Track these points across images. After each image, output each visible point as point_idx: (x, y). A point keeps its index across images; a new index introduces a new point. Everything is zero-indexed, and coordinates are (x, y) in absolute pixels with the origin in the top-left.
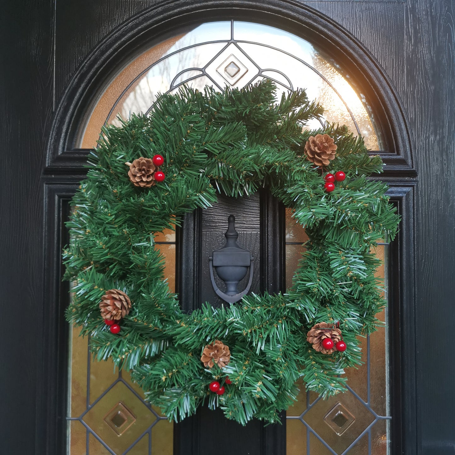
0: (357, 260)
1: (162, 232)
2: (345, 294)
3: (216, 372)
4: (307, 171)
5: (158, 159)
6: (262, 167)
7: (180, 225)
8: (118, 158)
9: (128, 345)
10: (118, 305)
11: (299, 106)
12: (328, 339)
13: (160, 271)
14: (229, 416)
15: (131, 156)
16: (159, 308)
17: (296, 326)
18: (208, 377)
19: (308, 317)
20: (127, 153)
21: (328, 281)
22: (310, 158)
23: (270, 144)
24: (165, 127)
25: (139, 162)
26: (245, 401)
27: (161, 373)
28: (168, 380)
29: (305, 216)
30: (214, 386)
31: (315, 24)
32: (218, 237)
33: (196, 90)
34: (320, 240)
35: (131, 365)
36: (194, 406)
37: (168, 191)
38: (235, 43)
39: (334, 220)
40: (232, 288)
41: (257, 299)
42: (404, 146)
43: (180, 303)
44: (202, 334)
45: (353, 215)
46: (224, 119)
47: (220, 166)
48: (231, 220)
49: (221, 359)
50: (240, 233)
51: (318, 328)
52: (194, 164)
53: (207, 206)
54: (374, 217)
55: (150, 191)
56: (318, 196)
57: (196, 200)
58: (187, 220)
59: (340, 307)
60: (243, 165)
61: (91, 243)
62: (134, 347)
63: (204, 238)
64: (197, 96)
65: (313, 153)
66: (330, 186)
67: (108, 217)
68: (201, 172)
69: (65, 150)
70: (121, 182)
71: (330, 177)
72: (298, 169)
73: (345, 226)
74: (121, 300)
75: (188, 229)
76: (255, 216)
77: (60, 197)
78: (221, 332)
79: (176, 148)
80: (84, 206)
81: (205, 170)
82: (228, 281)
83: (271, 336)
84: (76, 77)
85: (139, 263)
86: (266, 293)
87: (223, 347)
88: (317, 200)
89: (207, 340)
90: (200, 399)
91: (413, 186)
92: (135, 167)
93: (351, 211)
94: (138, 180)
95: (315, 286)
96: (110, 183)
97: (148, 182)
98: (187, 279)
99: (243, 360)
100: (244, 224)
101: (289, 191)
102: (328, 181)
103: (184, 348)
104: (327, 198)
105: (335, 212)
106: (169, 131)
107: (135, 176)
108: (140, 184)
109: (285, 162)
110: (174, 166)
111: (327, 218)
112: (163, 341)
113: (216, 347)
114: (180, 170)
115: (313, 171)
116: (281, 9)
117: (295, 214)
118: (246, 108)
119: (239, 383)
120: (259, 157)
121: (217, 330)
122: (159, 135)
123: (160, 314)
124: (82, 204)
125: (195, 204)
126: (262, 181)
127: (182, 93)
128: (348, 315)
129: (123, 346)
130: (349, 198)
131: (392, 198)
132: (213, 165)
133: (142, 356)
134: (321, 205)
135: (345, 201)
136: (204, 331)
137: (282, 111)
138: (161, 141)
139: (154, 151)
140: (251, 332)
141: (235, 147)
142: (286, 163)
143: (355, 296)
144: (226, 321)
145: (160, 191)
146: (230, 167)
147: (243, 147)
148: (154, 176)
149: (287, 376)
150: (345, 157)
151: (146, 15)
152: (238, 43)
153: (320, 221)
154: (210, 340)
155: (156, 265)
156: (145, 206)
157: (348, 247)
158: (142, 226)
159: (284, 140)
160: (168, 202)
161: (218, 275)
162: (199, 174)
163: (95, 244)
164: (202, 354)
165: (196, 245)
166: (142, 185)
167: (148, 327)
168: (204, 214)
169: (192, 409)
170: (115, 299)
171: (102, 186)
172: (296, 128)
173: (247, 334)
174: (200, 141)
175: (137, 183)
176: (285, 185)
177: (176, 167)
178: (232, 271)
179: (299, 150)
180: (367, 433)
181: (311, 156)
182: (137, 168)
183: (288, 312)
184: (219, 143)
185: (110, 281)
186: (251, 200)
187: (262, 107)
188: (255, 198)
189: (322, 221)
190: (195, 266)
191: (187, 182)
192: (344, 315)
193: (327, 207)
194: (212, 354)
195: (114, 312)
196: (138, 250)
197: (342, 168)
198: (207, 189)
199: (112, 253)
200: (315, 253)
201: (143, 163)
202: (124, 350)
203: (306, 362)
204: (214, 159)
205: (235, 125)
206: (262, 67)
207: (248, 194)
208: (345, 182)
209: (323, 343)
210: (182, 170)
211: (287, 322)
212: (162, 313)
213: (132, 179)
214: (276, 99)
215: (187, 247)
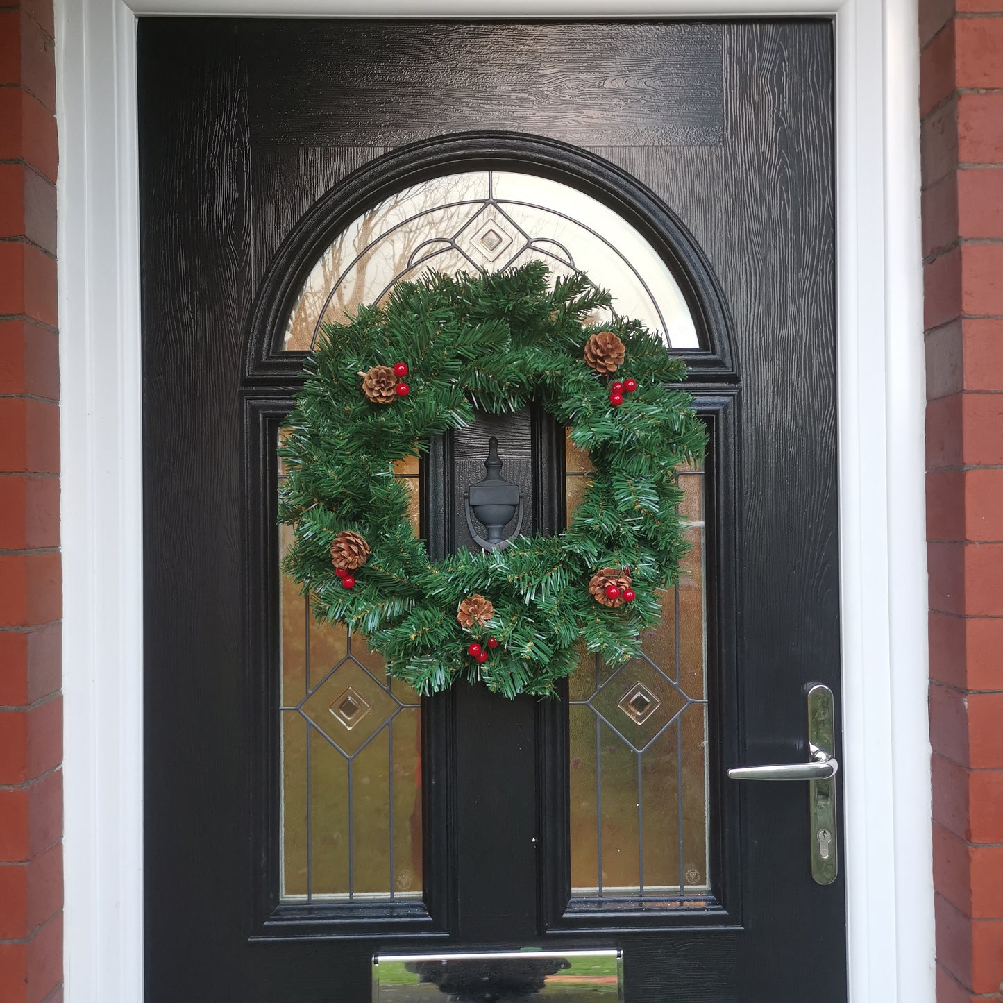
0: (647, 490)
1: (403, 460)
2: (636, 533)
3: (476, 631)
4: (584, 382)
5: (400, 368)
6: (530, 377)
7: (427, 451)
8: (349, 367)
9: (365, 603)
10: (355, 549)
11: (580, 293)
12: (612, 587)
13: (404, 508)
14: (493, 687)
15: (363, 363)
16: (404, 554)
17: (575, 573)
18: (467, 638)
19: (590, 562)
20: (359, 360)
21: (614, 518)
22: (591, 363)
23: (541, 344)
24: (406, 325)
25: (376, 373)
26: (513, 670)
27: (408, 631)
28: (419, 638)
29: (583, 437)
30: (475, 648)
31: (601, 179)
32: (475, 467)
33: (445, 274)
34: (606, 467)
35: (369, 627)
36: (449, 678)
37: (413, 407)
38: (495, 203)
39: (621, 441)
40: (495, 534)
41: (526, 543)
42: (721, 342)
43: (428, 552)
44: (458, 585)
45: (643, 434)
46: (482, 314)
47: (477, 374)
48: (493, 444)
49: (482, 617)
50: (505, 461)
51: (601, 575)
52: (444, 373)
53: (461, 426)
54: (677, 437)
55: (391, 409)
56: (602, 411)
57: (447, 418)
58: (435, 445)
59: (631, 550)
60: (507, 374)
61: (321, 473)
62: (372, 606)
63: (457, 469)
64: (445, 281)
65: (595, 357)
66: (616, 398)
67: (339, 442)
68: (453, 383)
69: (270, 355)
70: (352, 397)
71: (618, 387)
72: (574, 378)
73: (633, 448)
74: (357, 545)
75: (436, 457)
76: (525, 438)
77: (265, 416)
78: (482, 583)
79: (422, 352)
80: (303, 428)
81: (457, 379)
82: (489, 524)
83: (543, 585)
84: (283, 255)
85: (382, 497)
86: (538, 534)
87: (484, 602)
88: (600, 416)
89: (465, 592)
90: (456, 672)
91: (733, 395)
92: (371, 378)
93: (641, 430)
94: (376, 395)
95: (596, 522)
96: (334, 397)
97: (387, 397)
98: (436, 522)
99: (509, 615)
100: (511, 448)
101: (564, 406)
102: (614, 392)
103: (436, 601)
104: (613, 414)
105: (622, 431)
106: (411, 330)
107: (372, 390)
108: (378, 399)
109: (558, 370)
110: (418, 375)
111: (611, 439)
112: (408, 599)
113: (476, 602)
114: (426, 380)
115: (594, 380)
116: (555, 160)
117: (572, 434)
118: (508, 301)
119: (505, 640)
120: (525, 364)
121: (477, 580)
122: (399, 337)
123: (404, 561)
124: (300, 425)
125: (447, 423)
126: (532, 394)
127: (426, 279)
128: (641, 560)
129: (359, 604)
130: (640, 413)
131: (699, 412)
132: (468, 374)
133: (382, 617)
134: (604, 423)
135: (634, 416)
136: (461, 580)
137: (557, 300)
138: (402, 344)
139: (394, 356)
140: (518, 579)
141: (496, 351)
142: (559, 372)
143: (650, 537)
144: (487, 568)
145: (403, 408)
146: (490, 376)
147: (506, 350)
148: (395, 389)
149: (563, 632)
150: (640, 360)
151: (374, 170)
152: (500, 205)
153: (601, 442)
154: (469, 592)
155: (401, 500)
156: (387, 427)
157: (637, 474)
158: (380, 454)
159: (558, 340)
160: (413, 421)
161: (476, 517)
162: (451, 385)
163: (325, 475)
164: (458, 611)
165: (446, 477)
166: (381, 400)
167: (390, 577)
168: (456, 436)
169: (447, 682)
170: (350, 542)
171: (324, 401)
172: (573, 324)
173: (513, 580)
174: (452, 344)
175: (374, 398)
176: (559, 398)
177: (422, 376)
178: (495, 512)
179: (577, 353)
180: (676, 720)
181: (592, 361)
182: (374, 380)
183: (565, 558)
184: (476, 346)
185: (340, 523)
186: (520, 416)
187: (528, 300)
188: (524, 415)
189: (605, 443)
190: (447, 505)
191: (437, 396)
192: (636, 561)
193: (612, 425)
194: (470, 609)
195: (350, 558)
196: (379, 481)
197: (634, 374)
198: (462, 404)
199: (346, 487)
200: (600, 484)
201: (382, 373)
202: (360, 609)
203: (589, 618)
204: (469, 366)
205: (495, 324)
206: (532, 236)
207: (513, 410)
208: (637, 393)
209: (606, 592)
210: (428, 381)
211: (564, 570)
212: (407, 560)
213: (367, 393)
214: (549, 286)
215: (435, 481)
